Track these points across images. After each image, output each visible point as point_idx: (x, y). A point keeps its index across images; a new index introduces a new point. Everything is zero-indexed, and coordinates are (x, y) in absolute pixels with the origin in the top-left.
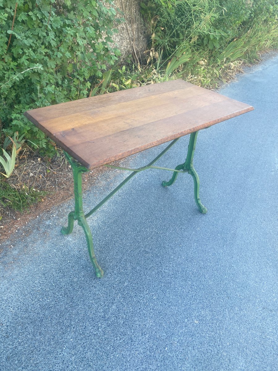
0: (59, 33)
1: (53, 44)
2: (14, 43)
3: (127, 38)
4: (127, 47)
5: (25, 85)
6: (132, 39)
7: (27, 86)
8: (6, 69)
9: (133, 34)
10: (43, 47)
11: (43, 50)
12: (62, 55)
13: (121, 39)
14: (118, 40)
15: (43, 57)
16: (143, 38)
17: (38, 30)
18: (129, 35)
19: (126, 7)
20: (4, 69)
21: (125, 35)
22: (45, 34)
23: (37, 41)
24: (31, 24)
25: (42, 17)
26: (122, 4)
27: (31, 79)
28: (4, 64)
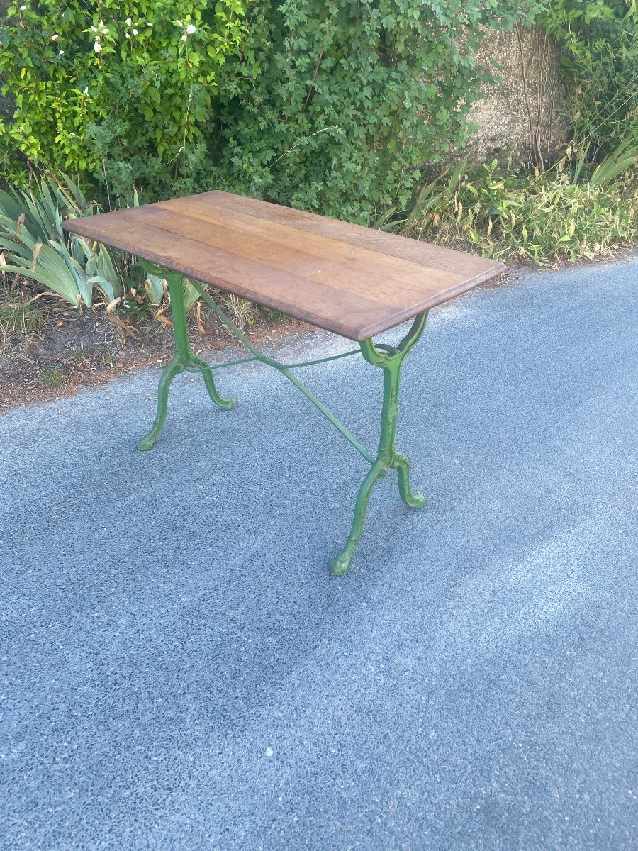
0: (379, 90)
1: (368, 104)
2: (314, 100)
3: (524, 120)
4: (523, 136)
5: (320, 161)
6: (535, 121)
7: (323, 163)
8: (298, 134)
9: (539, 112)
10: (352, 107)
11: (351, 111)
12: (376, 120)
13: (513, 121)
14: (506, 122)
15: (350, 121)
16: (561, 122)
17: (349, 84)
18: (529, 115)
19: (530, 62)
20: (295, 133)
21: (522, 114)
22: (357, 90)
23: (345, 98)
24: (340, 76)
25: (358, 66)
26: (521, 59)
27: (329, 152)
28: (297, 126)
